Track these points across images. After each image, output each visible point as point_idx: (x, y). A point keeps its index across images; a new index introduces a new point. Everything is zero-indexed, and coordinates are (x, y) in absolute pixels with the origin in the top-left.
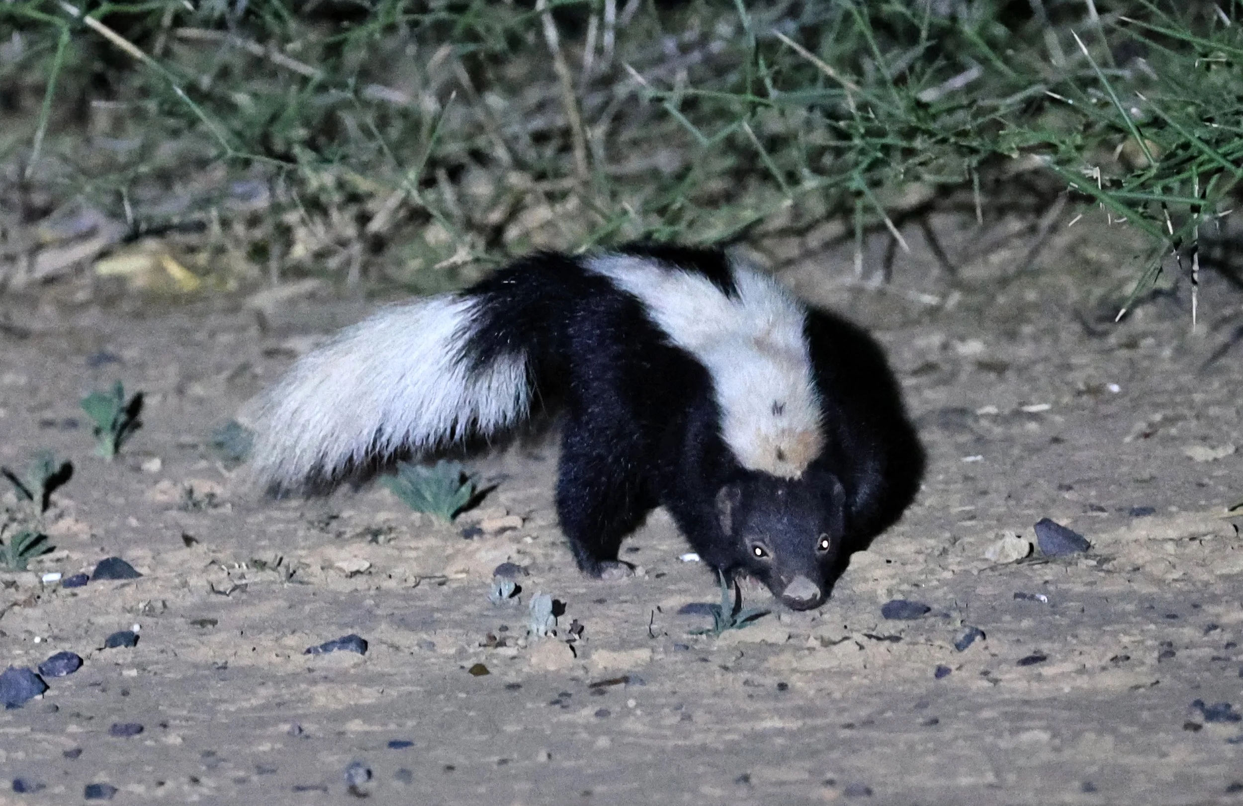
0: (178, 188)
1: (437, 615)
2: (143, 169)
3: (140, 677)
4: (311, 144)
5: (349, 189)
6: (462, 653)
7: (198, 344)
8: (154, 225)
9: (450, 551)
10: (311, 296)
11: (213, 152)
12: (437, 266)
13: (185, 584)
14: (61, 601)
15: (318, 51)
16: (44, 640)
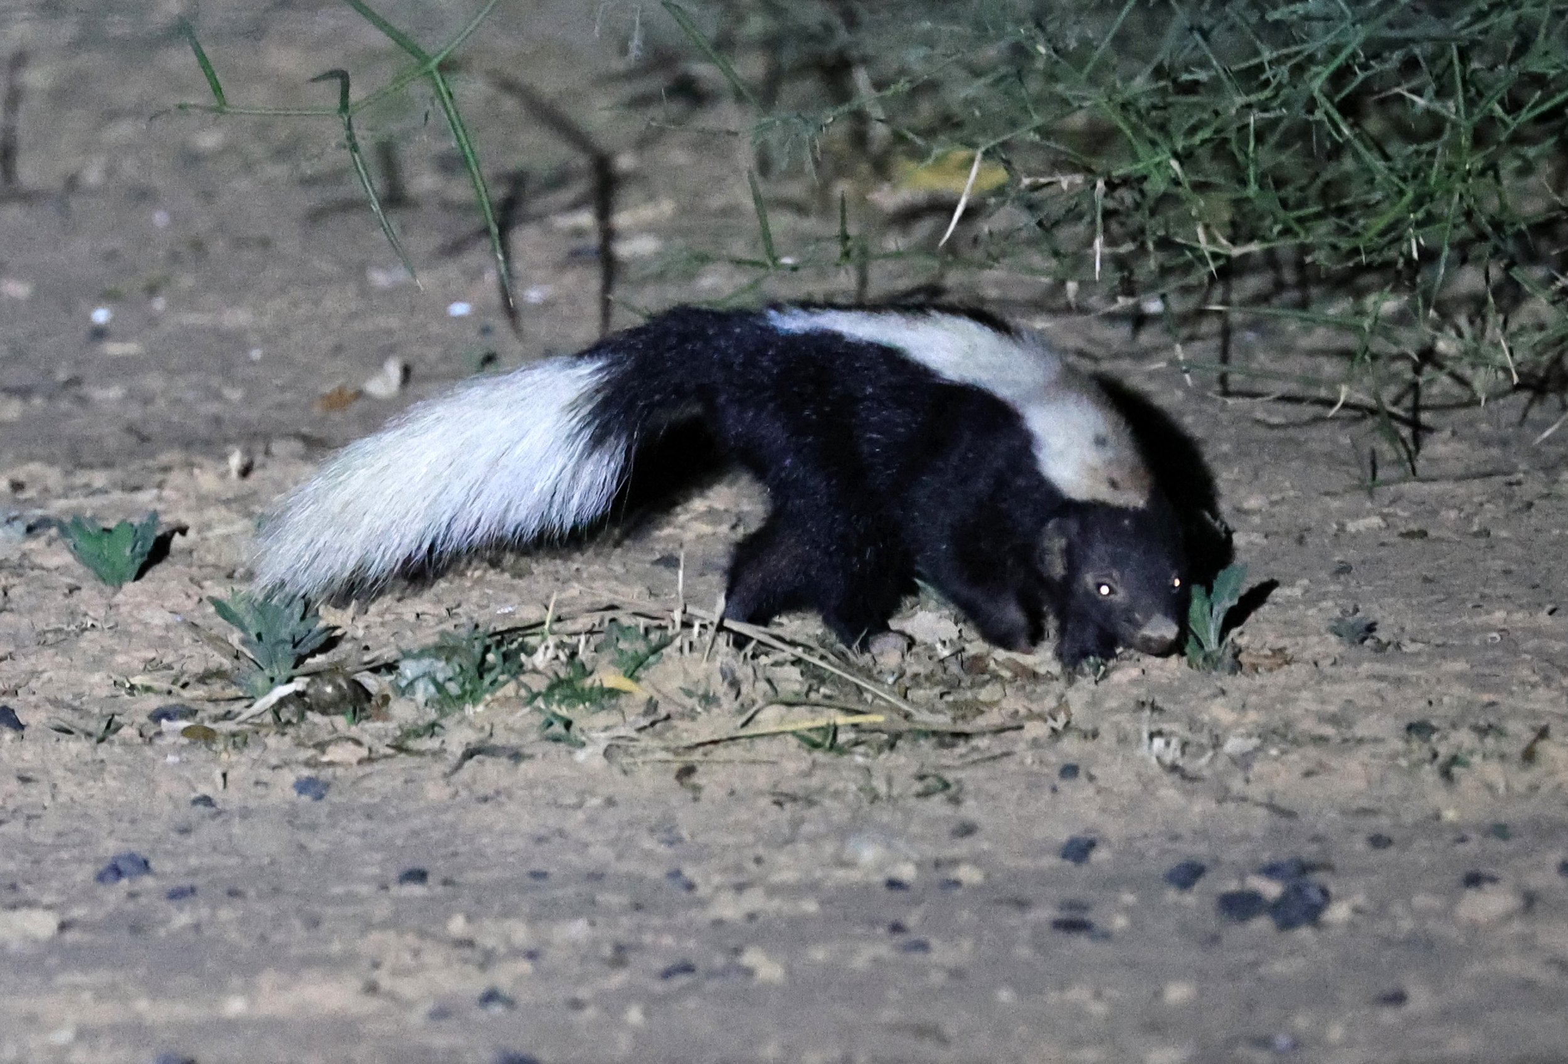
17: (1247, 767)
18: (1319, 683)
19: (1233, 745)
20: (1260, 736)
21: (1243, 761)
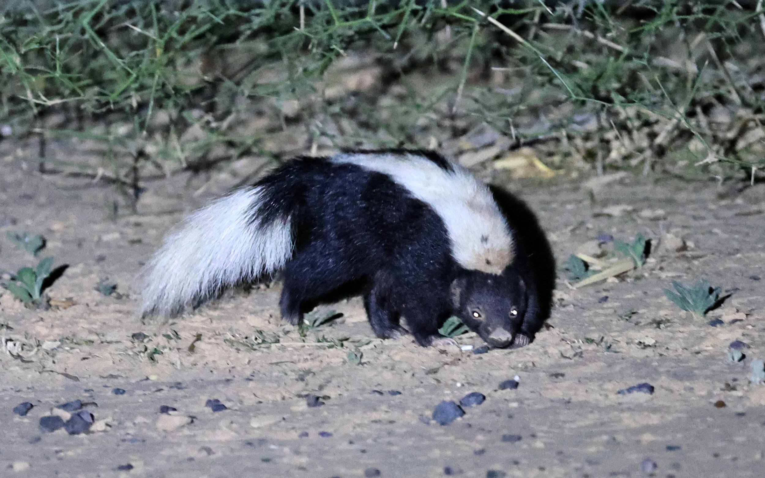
0: (543, 118)
1: (696, 372)
2: (522, 107)
3: (520, 407)
4: (621, 91)
5: (644, 118)
6: (710, 394)
7: (553, 210)
8: (529, 139)
9: (703, 334)
10: (621, 182)
11: (564, 97)
12: (696, 164)
13: (546, 352)
14: (472, 362)
15: (626, 37)
16: (463, 385)
17: (53, 356)
18: (89, 314)
19: (47, 345)
20: (60, 341)
21: (52, 353)
